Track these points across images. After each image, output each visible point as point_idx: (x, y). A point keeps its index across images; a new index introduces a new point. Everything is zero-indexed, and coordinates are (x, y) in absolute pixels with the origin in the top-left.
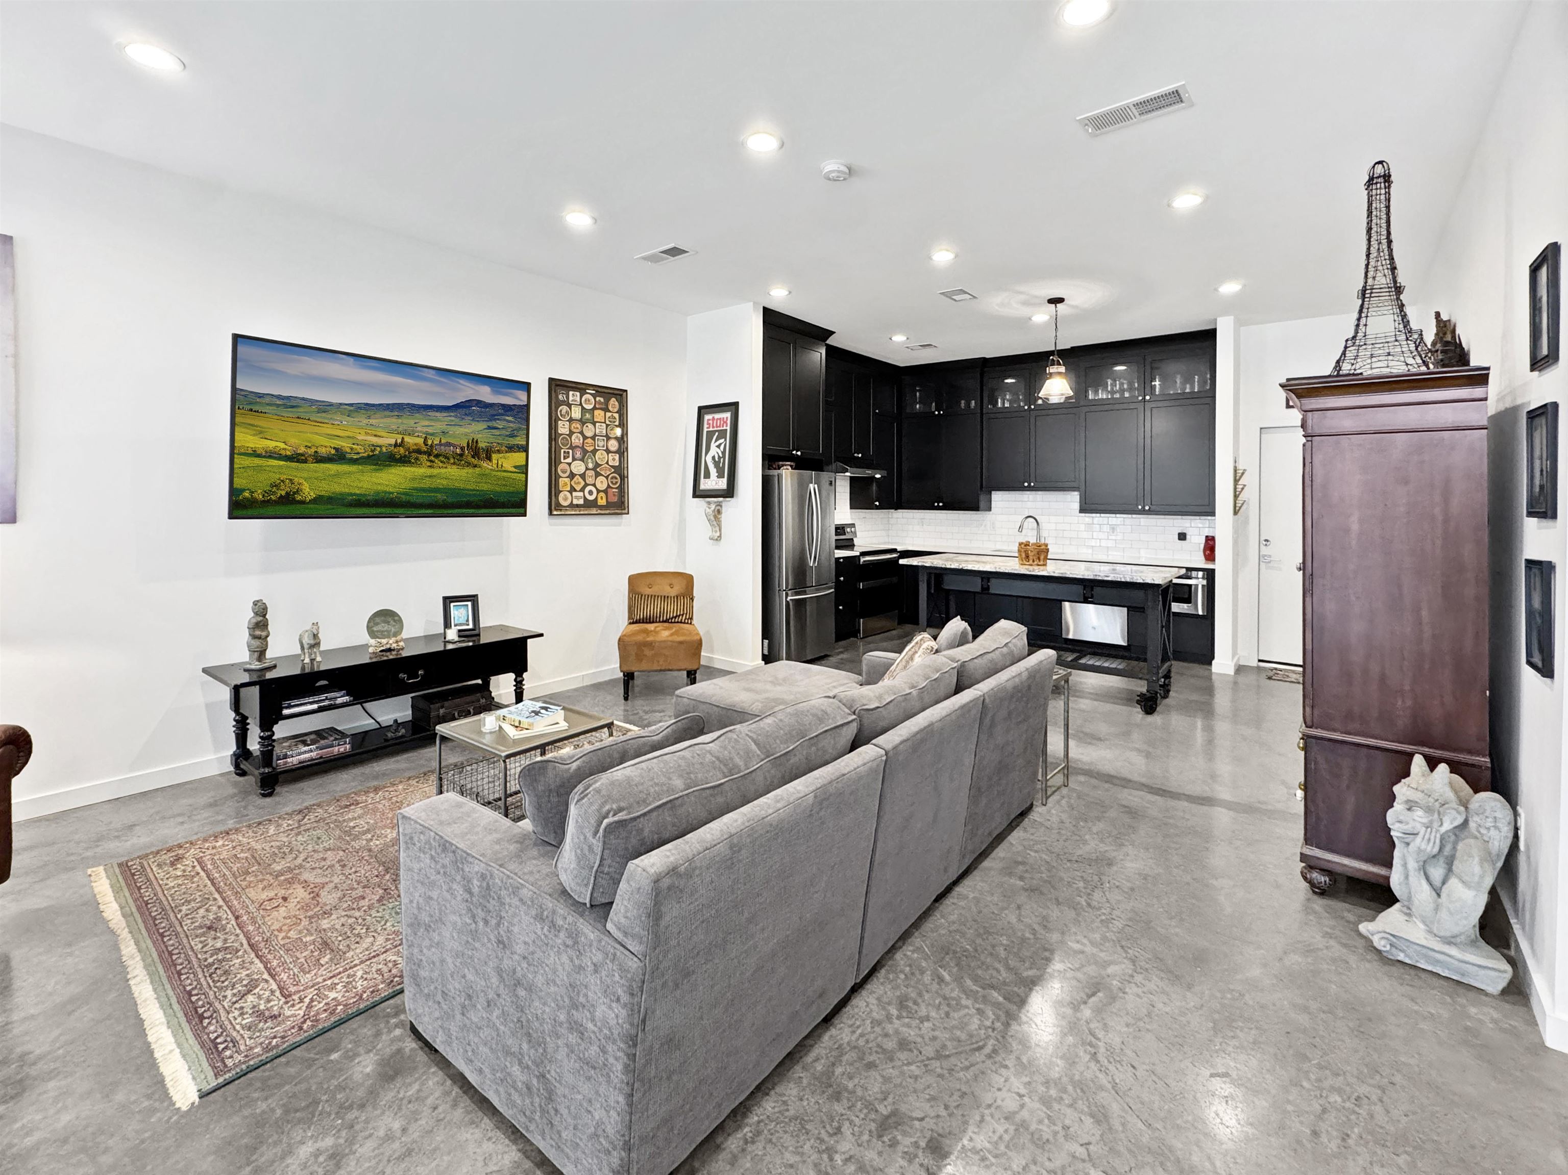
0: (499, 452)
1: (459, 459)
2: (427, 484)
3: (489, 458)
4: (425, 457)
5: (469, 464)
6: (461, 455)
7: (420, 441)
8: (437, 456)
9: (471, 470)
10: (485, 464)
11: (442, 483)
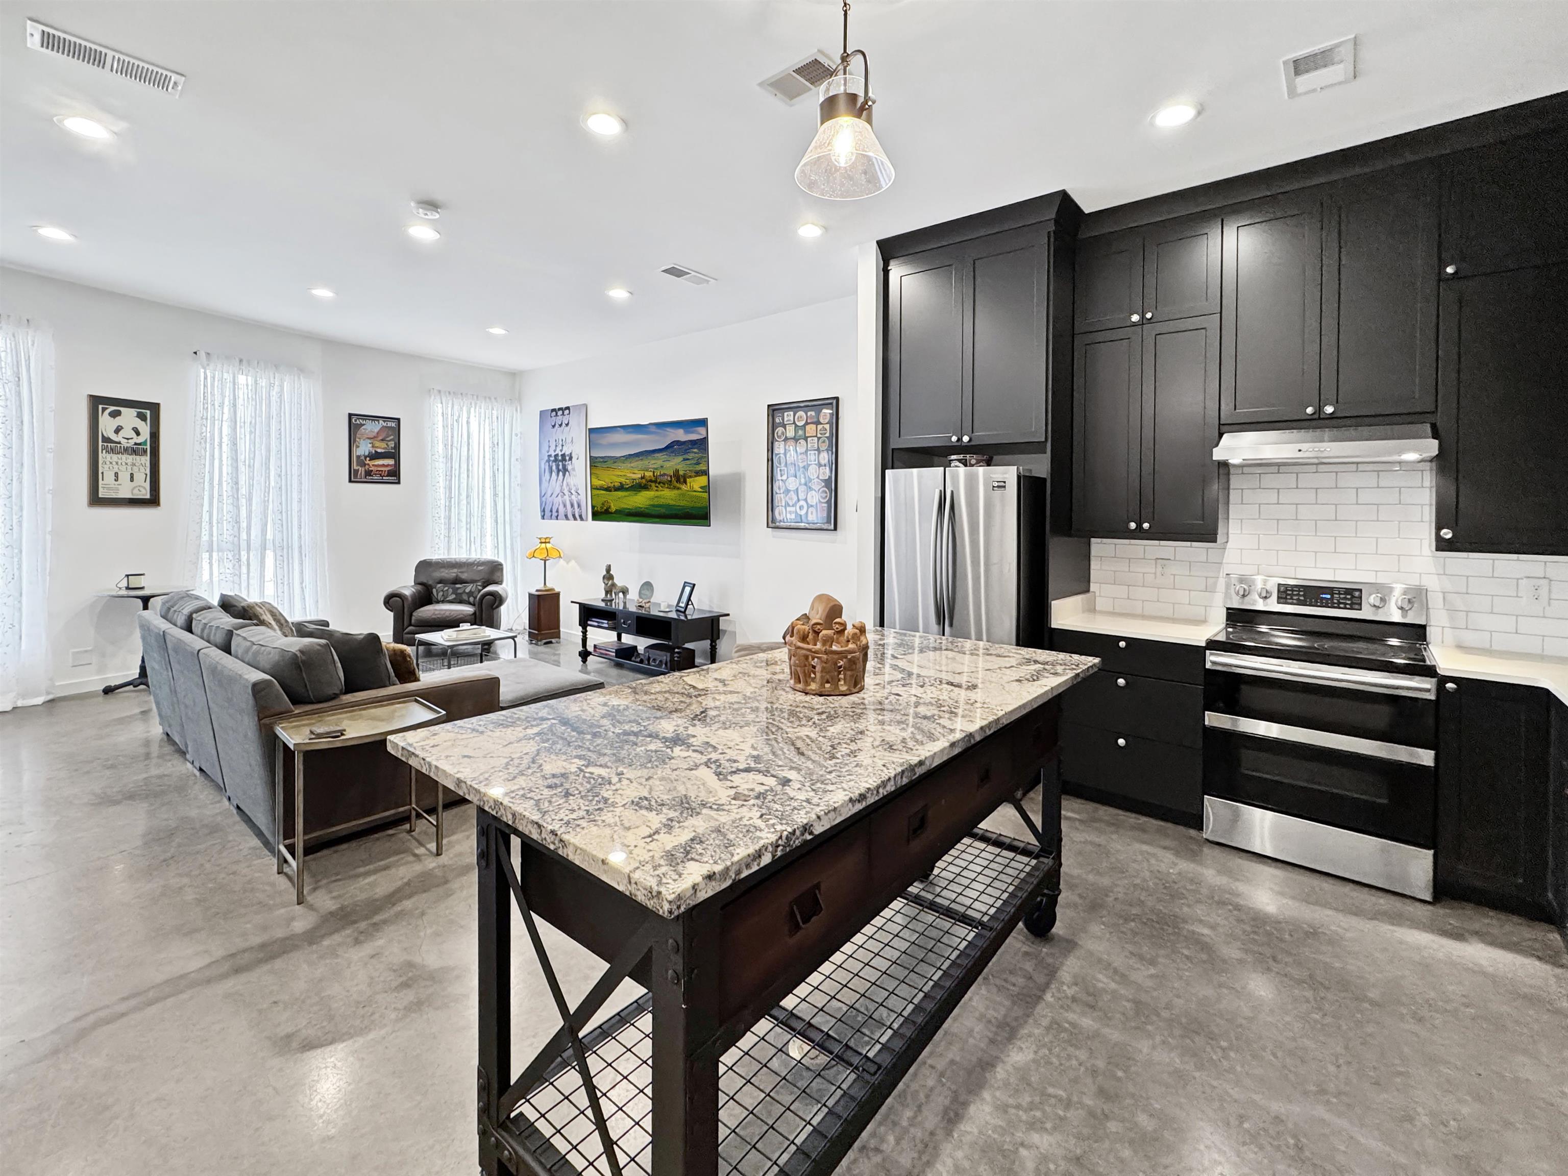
0: (690, 477)
1: (669, 484)
2: (656, 502)
3: (685, 482)
4: (653, 484)
5: (675, 488)
6: (671, 481)
7: (651, 474)
8: (659, 483)
9: (676, 492)
10: (683, 487)
11: (662, 501)
